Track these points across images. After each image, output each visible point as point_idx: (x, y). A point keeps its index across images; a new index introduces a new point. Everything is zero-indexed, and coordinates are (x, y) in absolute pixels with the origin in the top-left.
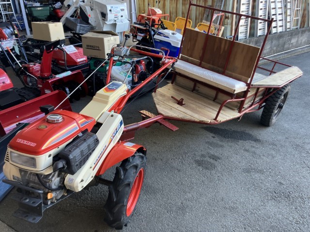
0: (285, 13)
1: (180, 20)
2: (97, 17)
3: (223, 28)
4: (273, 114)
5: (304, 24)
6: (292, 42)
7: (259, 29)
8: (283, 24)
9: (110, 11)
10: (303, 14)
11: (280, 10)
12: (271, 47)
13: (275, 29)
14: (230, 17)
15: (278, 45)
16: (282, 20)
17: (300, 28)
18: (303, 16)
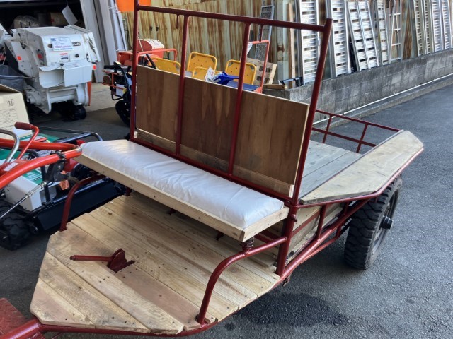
0: (376, 37)
1: (196, 57)
2: (32, 60)
3: (274, 66)
4: (372, 240)
5: (410, 54)
6: (393, 83)
7: (336, 64)
8: (375, 54)
9: (51, 46)
10: (406, 38)
11: (368, 33)
12: (360, 93)
13: (363, 63)
14: (285, 47)
15: (372, 89)
16: (373, 48)
17: (404, 59)
18: (407, 41)
